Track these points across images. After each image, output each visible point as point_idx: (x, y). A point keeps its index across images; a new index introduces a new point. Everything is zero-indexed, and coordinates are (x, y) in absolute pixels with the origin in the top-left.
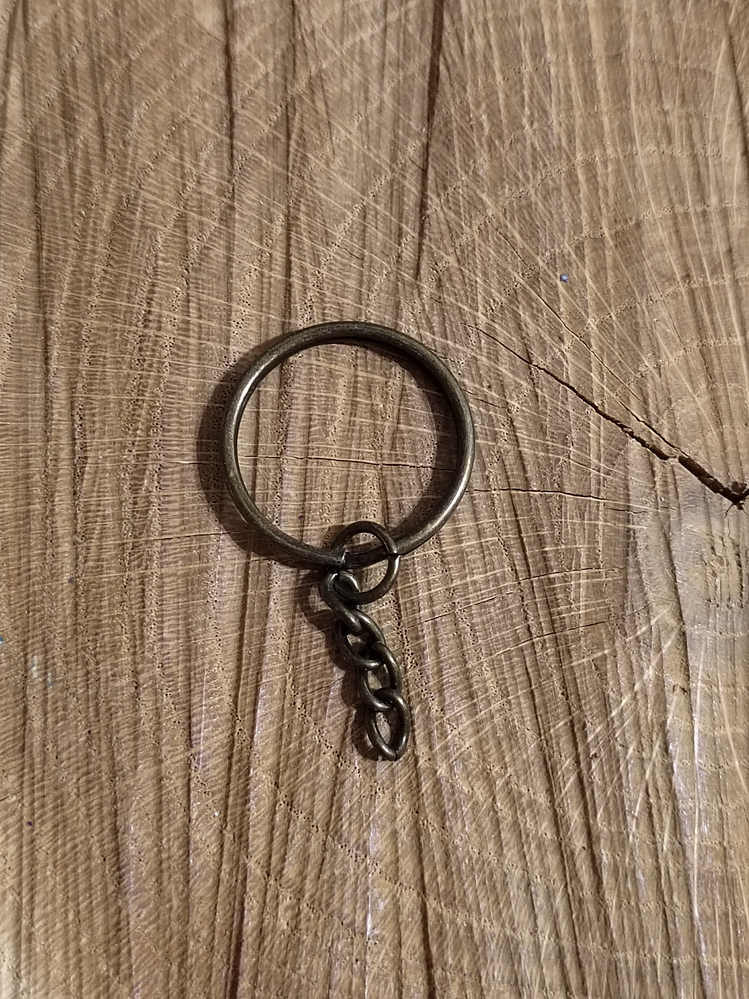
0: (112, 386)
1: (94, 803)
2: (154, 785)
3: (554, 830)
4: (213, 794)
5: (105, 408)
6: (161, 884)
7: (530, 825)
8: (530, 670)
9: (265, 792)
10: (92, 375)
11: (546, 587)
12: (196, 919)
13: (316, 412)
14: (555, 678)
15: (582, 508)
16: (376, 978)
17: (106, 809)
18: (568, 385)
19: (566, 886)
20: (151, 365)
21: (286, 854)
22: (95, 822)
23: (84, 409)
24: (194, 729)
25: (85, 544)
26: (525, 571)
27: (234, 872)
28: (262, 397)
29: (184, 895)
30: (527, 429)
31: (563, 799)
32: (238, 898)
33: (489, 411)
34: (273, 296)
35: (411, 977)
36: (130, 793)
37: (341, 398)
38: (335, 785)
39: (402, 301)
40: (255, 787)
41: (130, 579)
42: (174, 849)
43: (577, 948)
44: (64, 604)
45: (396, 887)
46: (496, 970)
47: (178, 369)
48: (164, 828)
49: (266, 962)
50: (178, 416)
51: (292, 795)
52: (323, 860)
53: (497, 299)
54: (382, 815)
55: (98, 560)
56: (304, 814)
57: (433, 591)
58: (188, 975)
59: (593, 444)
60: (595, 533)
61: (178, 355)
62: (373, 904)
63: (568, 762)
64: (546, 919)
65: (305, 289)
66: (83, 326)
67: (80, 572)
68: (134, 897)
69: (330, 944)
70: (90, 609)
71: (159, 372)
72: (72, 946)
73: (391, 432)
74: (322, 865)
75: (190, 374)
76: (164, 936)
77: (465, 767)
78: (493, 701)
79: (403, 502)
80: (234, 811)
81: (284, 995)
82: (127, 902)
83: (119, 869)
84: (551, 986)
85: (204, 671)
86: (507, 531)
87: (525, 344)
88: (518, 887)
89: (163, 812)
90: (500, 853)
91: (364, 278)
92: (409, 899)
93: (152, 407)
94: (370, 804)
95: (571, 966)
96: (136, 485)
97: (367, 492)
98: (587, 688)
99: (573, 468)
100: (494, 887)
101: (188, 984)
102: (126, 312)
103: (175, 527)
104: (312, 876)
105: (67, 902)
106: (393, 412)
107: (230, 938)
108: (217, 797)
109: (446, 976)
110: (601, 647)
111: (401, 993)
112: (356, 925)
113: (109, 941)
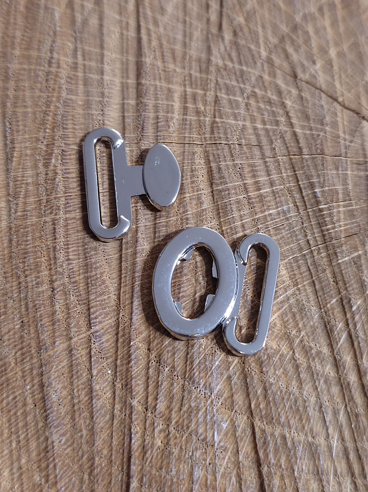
0: (29, 103)
1: (27, 368)
2: (67, 355)
3: (336, 369)
4: (107, 358)
5: (26, 117)
6: (74, 420)
7: (319, 367)
8: (311, 268)
9: (141, 355)
10: (16, 97)
11: (318, 214)
12: (99, 443)
13: (161, 114)
14: (328, 271)
15: (337, 164)
16: (223, 476)
17: (35, 372)
18: (321, 90)
19: (346, 405)
20: (54, 90)
21: (158, 395)
22: (28, 380)
23: (12, 118)
24: (92, 316)
25: (15, 202)
26: (303, 206)
27: (124, 410)
28: (126, 106)
29: (90, 427)
30: (297, 117)
31: (339, 349)
32: (127, 427)
33: (272, 107)
34: (130, 46)
35: (246, 473)
36: (51, 360)
37: (177, 105)
38: (188, 348)
39: (212, 45)
40: (135, 352)
41: (45, 222)
42: (82, 397)
43: (357, 447)
44: (3, 240)
45: (233, 413)
46: (304, 465)
47: (71, 91)
48: (75, 382)
49: (148, 468)
50: (72, 120)
51: (159, 356)
52: (183, 398)
53: (272, 42)
54: (221, 366)
55: (24, 211)
56: (168, 368)
57: (244, 221)
58: (96, 480)
59: (340, 125)
60: (346, 179)
61: (71, 83)
62: (218, 425)
63: (341, 325)
64: (334, 429)
65: (150, 41)
66: (10, 68)
67: (12, 219)
68: (57, 430)
69: (191, 454)
70: (20, 242)
71: (59, 93)
72: (16, 465)
73: (210, 124)
74: (182, 400)
75: (79, 95)
76: (78, 455)
77: (273, 332)
78: (288, 289)
79: (221, 166)
80: (121, 368)
81: (162, 490)
82: (51, 433)
83: (45, 411)
84: (341, 475)
85: (97, 279)
86: (290, 181)
87: (292, 67)
88: (314, 409)
89: (74, 372)
90: (300, 387)
91: (187, 33)
92: (242, 421)
93: (55, 115)
94: (212, 359)
95: (353, 459)
96: (47, 163)
97: (197, 161)
98: (350, 276)
99: (329, 140)
100: (298, 410)
101: (96, 487)
102: (37, 59)
103: (74, 188)
104: (176, 409)
105: (11, 435)
106: (210, 112)
107: (123, 454)
108: (109, 360)
109: (271, 471)
110: (356, 249)
111: (241, 485)
112: (208, 440)
113: (40, 460)
